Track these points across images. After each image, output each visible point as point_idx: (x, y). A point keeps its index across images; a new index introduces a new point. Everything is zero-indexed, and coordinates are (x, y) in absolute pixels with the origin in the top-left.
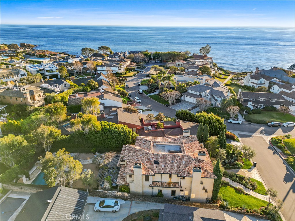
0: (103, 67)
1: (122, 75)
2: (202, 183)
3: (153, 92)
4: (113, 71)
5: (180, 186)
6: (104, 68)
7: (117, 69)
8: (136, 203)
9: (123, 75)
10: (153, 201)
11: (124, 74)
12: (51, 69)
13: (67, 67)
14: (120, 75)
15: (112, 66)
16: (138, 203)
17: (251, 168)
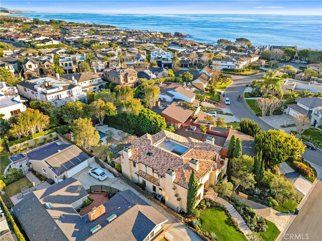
0: (218, 61)
1: (237, 72)
2: (174, 189)
3: (256, 97)
4: (228, 67)
5: (159, 184)
6: (220, 63)
7: (234, 65)
8: (120, 182)
9: (239, 72)
10: (133, 187)
11: (241, 72)
12: (167, 58)
13: (184, 57)
14: (235, 72)
15: (229, 61)
16: (122, 183)
17: (287, 213)
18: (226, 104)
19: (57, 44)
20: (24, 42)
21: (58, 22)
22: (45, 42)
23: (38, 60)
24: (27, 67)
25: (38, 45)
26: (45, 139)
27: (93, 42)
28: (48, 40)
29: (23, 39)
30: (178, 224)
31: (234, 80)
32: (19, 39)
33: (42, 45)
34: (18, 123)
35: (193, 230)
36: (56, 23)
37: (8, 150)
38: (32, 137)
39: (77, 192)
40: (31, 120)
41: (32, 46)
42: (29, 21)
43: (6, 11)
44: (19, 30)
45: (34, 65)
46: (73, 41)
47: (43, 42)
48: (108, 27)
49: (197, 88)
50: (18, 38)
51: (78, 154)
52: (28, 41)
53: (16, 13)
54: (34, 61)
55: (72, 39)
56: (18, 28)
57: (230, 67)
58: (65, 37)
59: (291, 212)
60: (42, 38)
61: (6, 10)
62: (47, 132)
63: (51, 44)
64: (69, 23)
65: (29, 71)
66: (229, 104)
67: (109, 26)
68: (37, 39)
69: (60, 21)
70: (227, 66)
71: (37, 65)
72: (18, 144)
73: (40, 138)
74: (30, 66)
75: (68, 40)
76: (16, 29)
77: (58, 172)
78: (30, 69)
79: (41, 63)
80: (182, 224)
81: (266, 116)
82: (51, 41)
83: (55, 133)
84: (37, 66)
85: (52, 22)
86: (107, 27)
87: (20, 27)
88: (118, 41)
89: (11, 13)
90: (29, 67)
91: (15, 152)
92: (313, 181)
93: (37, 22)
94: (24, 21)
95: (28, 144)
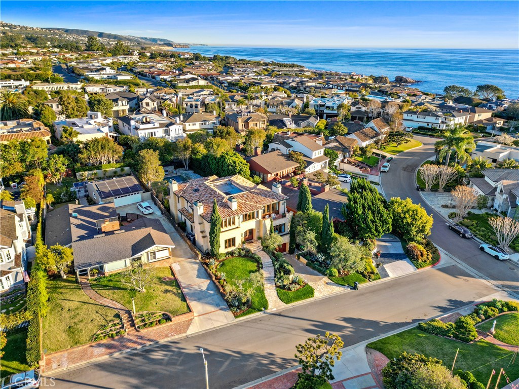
0: (412, 115)
1: (441, 133)
2: (200, 224)
6: (414, 117)
7: (438, 122)
12: (333, 105)
13: (360, 106)
14: (436, 133)
18: (381, 170)
19: (203, 84)
20: (165, 81)
21: (224, 58)
22: (190, 81)
23: (159, 98)
24: (144, 105)
25: (180, 85)
26: (115, 172)
27: (252, 84)
28: (194, 79)
29: (165, 77)
30: (194, 260)
31: (424, 144)
32: (161, 77)
33: (185, 85)
34: (88, 148)
35: (205, 269)
36: (222, 59)
37: (75, 176)
38: (101, 167)
39: (107, 212)
40: (102, 148)
41: (173, 86)
42: (188, 56)
43: (169, 44)
44: (169, 67)
45: (152, 103)
46: (228, 83)
47: (188, 81)
48: (293, 66)
49: (340, 144)
50: (159, 75)
51: (132, 185)
52: (170, 79)
53: (182, 48)
54: (153, 98)
55: (226, 80)
56: (169, 64)
57: (430, 125)
58: (219, 77)
59: (349, 285)
60: (189, 76)
61: (171, 42)
62: (118, 165)
63: (196, 84)
64: (239, 60)
65: (145, 110)
66: (385, 172)
67: (293, 64)
68: (182, 77)
69: (227, 57)
70: (427, 124)
71: (155, 103)
72: (86, 172)
73: (109, 170)
74: (148, 104)
75: (222, 80)
76: (166, 65)
77: (103, 196)
78: (147, 107)
79: (162, 101)
80: (198, 261)
81: (431, 192)
82: (196, 81)
83: (128, 168)
84: (156, 105)
85: (216, 59)
86: (290, 66)
87: (172, 63)
88: (291, 85)
89: (175, 47)
90: (147, 106)
91: (81, 180)
92: (421, 267)
93: (197, 57)
94: (182, 57)
95: (95, 174)
